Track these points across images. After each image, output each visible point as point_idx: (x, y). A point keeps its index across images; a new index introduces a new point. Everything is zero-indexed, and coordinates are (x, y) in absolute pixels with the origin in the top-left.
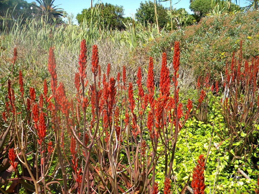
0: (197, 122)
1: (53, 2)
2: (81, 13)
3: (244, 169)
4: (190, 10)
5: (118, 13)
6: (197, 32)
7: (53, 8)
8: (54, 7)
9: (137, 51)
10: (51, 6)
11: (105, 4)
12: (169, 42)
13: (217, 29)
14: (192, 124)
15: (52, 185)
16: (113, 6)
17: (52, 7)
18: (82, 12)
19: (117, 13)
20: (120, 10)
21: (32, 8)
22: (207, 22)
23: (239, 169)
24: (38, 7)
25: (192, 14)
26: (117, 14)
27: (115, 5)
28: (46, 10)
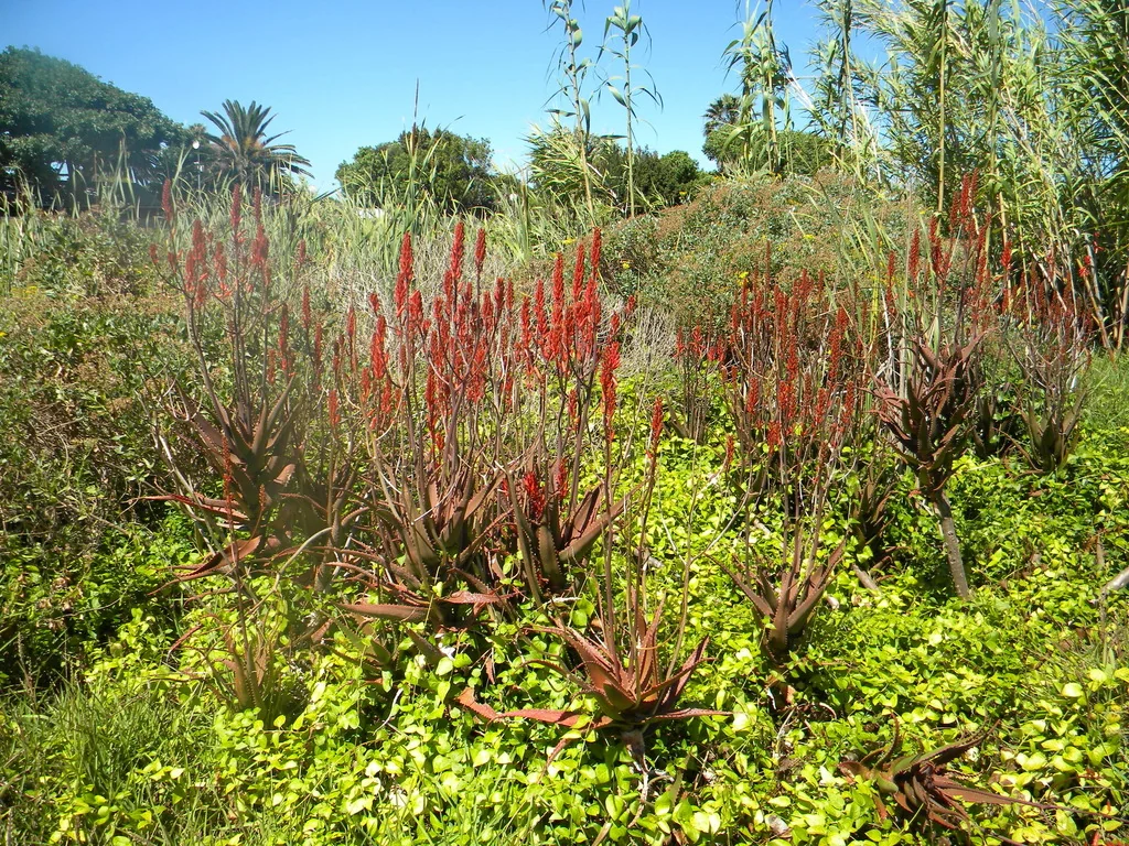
0: (680, 440)
1: (267, 127)
2: (351, 161)
3: (766, 520)
4: (705, 157)
5: (474, 162)
6: (690, 224)
7: (264, 144)
8: (268, 141)
9: (533, 267)
10: (256, 137)
11: (431, 133)
12: (619, 249)
13: (740, 216)
14: (667, 447)
15: (357, 519)
16: (458, 138)
17: (261, 139)
18: (357, 157)
19: (470, 159)
20: (480, 151)
21: (196, 145)
22: (714, 198)
23: (756, 522)
24: (215, 139)
25: (712, 170)
26: (470, 164)
27: (463, 136)
28: (242, 150)
